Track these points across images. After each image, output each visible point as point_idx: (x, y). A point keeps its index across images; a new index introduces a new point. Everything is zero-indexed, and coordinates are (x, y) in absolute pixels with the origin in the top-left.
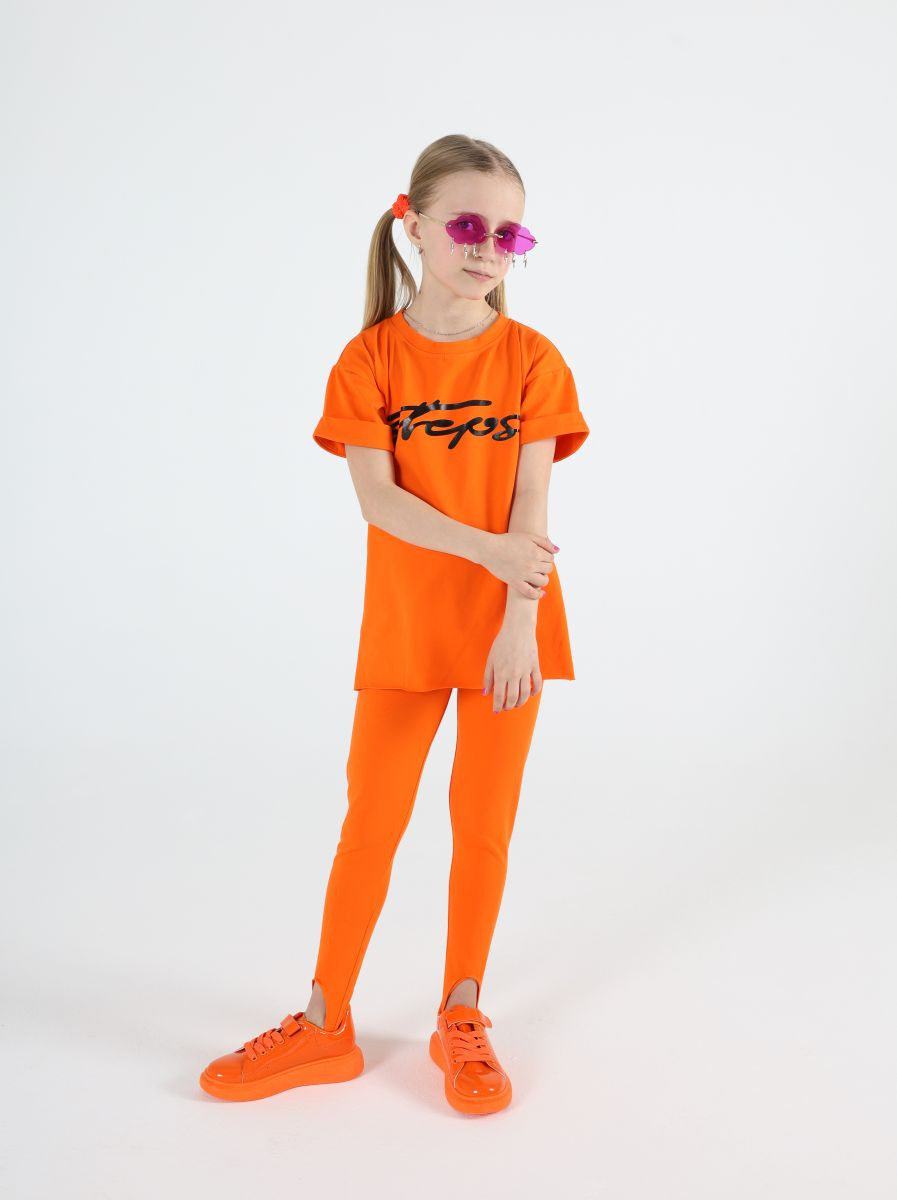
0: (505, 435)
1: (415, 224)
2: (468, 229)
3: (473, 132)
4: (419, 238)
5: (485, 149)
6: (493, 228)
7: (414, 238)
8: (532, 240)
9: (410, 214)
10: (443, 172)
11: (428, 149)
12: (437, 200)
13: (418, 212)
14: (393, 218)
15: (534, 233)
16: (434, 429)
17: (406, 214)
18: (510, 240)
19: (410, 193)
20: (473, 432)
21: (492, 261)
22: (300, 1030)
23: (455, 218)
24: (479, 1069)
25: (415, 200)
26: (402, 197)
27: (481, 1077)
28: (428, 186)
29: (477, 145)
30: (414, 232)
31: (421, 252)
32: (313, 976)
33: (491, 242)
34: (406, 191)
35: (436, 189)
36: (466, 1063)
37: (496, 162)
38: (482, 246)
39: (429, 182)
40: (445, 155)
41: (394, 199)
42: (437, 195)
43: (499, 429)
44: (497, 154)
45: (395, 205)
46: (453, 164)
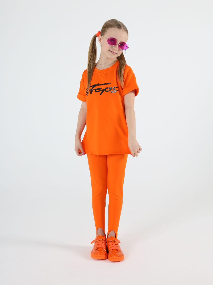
1: (101, 38)
2: (112, 41)
3: (119, 19)
4: (101, 42)
5: (121, 24)
6: (118, 42)
7: (100, 42)
8: (128, 47)
9: (100, 36)
10: (109, 27)
11: (107, 21)
12: (106, 33)
13: (102, 36)
14: (97, 37)
15: (128, 45)
16: (97, 90)
17: (99, 35)
18: (122, 46)
19: (101, 31)
20: (106, 91)
21: (117, 50)
23: (109, 38)
24: (116, 251)
25: (102, 33)
26: (99, 32)
28: (105, 30)
29: (119, 22)
30: (100, 40)
31: (101, 45)
33: (117, 46)
34: (100, 31)
35: (106, 31)
36: (113, 249)
37: (122, 27)
38: (115, 46)
39: (105, 29)
40: (111, 23)
41: (97, 32)
42: (107, 32)
43: (112, 90)
44: (123, 25)
45: (97, 34)
46: (112, 26)
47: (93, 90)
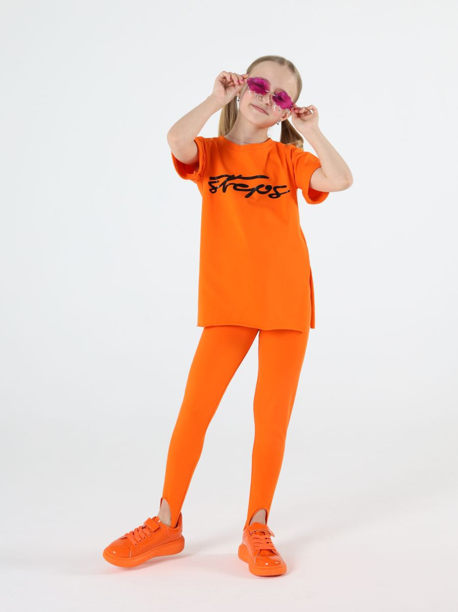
0: (275, 196)
16: (238, 187)
20: (259, 192)
22: (159, 528)
24: (268, 553)
27: (269, 557)
32: (161, 496)
36: (261, 550)
43: (272, 192)
47: (227, 186)
